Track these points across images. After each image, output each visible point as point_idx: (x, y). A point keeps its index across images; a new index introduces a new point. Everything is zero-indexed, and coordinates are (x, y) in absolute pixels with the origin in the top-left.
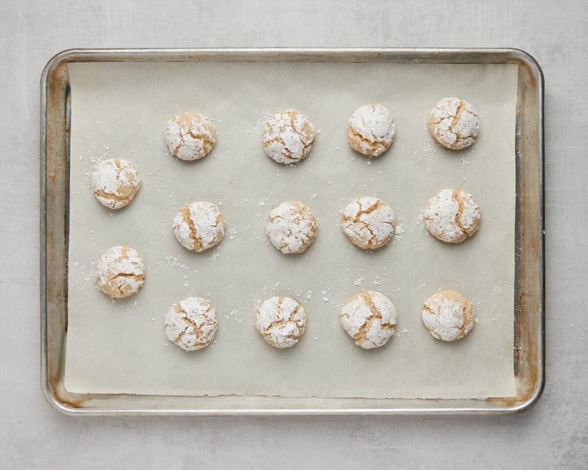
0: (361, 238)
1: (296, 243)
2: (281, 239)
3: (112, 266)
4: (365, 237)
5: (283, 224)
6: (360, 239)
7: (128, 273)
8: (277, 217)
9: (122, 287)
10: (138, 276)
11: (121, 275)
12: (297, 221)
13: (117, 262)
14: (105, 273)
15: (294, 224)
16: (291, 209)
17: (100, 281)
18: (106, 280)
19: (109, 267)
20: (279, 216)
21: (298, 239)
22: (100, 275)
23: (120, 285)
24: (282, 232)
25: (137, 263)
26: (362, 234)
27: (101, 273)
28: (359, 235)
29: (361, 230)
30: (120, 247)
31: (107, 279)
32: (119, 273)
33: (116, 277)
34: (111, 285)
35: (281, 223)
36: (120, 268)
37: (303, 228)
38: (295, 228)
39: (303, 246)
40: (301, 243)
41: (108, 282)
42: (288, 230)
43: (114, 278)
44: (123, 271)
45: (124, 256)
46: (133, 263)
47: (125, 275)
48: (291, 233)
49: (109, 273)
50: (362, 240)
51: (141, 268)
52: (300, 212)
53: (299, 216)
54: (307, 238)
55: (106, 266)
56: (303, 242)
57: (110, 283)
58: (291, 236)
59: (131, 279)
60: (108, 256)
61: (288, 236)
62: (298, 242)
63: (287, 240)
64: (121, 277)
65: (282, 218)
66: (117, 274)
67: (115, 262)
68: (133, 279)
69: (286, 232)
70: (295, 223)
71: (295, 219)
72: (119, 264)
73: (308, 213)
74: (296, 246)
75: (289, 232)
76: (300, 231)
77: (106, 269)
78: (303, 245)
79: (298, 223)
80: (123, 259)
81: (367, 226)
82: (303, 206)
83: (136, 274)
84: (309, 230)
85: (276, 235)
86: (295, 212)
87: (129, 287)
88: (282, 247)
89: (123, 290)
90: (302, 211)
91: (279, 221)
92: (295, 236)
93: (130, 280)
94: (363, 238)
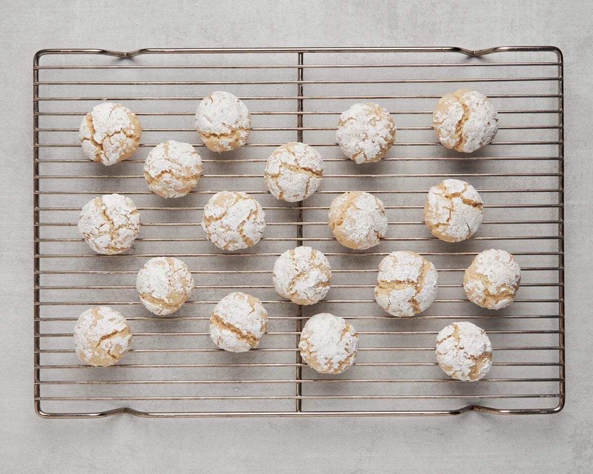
0: (436, 213)
1: (373, 148)
2: (355, 144)
3: (90, 333)
4: (440, 216)
5: (357, 126)
6: (434, 214)
7: (110, 333)
8: (349, 119)
9: (111, 351)
10: (123, 331)
11: (104, 338)
12: (373, 123)
13: (93, 327)
14: (86, 345)
15: (370, 126)
16: (365, 110)
17: (85, 357)
18: (91, 352)
19: (87, 336)
20: (352, 118)
21: (376, 143)
22: (82, 349)
23: (107, 350)
24: (356, 136)
25: (115, 319)
26: (440, 212)
27: (82, 347)
28: (437, 209)
29: (443, 207)
30: (88, 311)
31: (90, 350)
32: (100, 337)
33: (99, 344)
34: (98, 354)
35: (354, 125)
36: (98, 332)
37: (380, 131)
38: (371, 131)
39: (380, 153)
40: (378, 148)
41: (94, 353)
42: (363, 133)
43: (97, 345)
44: (104, 333)
45: (97, 317)
46: (111, 320)
47: (109, 336)
48: (366, 136)
49: (90, 342)
50: (435, 217)
51: (122, 322)
52: (376, 112)
53: (375, 116)
54: (386, 143)
55: (83, 337)
56: (381, 147)
57: (96, 353)
58: (366, 141)
59: (117, 338)
60: (80, 326)
61: (364, 140)
62: (375, 147)
63: (361, 144)
64: (104, 341)
65: (356, 120)
66: (98, 339)
67: (90, 328)
68: (119, 337)
69: (361, 135)
70: (371, 124)
71: (371, 120)
72: (96, 328)
73: (386, 113)
74: (373, 152)
75: (365, 135)
76: (378, 134)
77: (85, 340)
78: (381, 151)
79: (375, 125)
80: (98, 321)
81: (451, 210)
82: (378, 106)
83: (120, 330)
84: (388, 133)
85: (349, 140)
86: (371, 113)
87: (118, 346)
88: (356, 155)
89: (114, 354)
90: (378, 112)
91: (352, 123)
92: (371, 140)
93: (116, 340)
94: (438, 215)
